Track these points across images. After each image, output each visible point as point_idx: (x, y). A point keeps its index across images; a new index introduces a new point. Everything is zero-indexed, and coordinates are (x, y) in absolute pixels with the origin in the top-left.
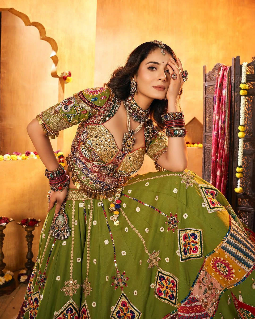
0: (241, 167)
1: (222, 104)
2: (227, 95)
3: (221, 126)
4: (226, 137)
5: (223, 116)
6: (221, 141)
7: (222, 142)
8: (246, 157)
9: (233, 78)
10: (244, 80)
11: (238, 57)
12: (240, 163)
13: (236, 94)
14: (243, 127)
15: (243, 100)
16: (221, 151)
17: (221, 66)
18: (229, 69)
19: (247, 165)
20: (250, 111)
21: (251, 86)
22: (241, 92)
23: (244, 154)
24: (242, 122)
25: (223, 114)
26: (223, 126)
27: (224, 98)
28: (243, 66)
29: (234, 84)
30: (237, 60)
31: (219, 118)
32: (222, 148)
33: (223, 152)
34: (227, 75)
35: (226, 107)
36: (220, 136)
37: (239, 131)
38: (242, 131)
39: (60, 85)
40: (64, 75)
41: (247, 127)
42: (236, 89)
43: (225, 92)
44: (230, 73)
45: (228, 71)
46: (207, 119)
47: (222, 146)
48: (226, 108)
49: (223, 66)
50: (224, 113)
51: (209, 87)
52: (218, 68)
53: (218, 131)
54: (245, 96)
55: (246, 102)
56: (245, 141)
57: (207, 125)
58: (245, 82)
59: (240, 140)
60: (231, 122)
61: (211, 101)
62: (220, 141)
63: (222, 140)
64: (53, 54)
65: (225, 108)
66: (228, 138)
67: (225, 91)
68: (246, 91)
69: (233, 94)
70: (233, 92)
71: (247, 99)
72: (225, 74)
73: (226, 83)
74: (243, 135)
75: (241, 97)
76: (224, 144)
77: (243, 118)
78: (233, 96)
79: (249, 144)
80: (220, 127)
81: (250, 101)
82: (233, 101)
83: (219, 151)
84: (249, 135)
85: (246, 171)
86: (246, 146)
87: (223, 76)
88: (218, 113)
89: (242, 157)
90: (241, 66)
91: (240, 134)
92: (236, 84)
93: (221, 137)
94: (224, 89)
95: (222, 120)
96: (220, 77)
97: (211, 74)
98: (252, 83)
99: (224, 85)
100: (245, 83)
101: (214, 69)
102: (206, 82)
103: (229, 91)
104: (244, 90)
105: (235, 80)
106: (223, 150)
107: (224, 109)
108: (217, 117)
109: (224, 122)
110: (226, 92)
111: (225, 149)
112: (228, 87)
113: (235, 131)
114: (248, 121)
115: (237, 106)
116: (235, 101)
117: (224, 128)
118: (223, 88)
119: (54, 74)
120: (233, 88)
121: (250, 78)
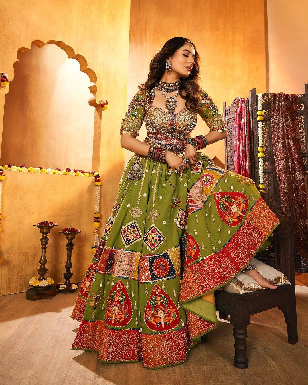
0: (262, 184)
1: (242, 131)
2: (246, 122)
3: (242, 150)
4: (247, 159)
5: (243, 141)
6: (243, 163)
7: (244, 165)
8: (266, 176)
9: (250, 108)
10: (260, 107)
11: (254, 89)
12: (261, 181)
13: (254, 121)
14: (261, 148)
15: (260, 125)
16: (244, 172)
17: (240, 99)
18: (247, 100)
19: (268, 182)
20: (268, 134)
21: (266, 113)
22: (259, 118)
23: (265, 173)
24: (261, 143)
25: (243, 139)
26: (244, 150)
27: (243, 125)
28: (258, 96)
29: (252, 112)
30: (253, 92)
31: (240, 143)
32: (244, 169)
33: (245, 173)
34: (245, 105)
35: (246, 132)
36: (241, 159)
37: (259, 152)
38: (261, 152)
39: (97, 113)
40: (102, 103)
41: (266, 149)
42: (254, 117)
43: (244, 120)
44: (248, 104)
45: (246, 102)
46: (229, 150)
47: (244, 168)
48: (246, 134)
49: (242, 99)
50: (244, 138)
51: (230, 120)
52: (236, 101)
53: (239, 155)
54: (262, 121)
55: (263, 126)
56: (264, 161)
57: (229, 155)
58: (262, 109)
59: (260, 160)
60: (250, 146)
61: (231, 132)
62: (242, 163)
63: (244, 162)
64: (92, 84)
65: (245, 134)
66: (249, 159)
67: (244, 119)
68: (262, 117)
69: (251, 121)
70: (251, 119)
71: (264, 124)
72: (243, 105)
73: (244, 113)
74: (262, 155)
75: (259, 122)
76: (246, 165)
77: (262, 141)
78: (251, 123)
79: (268, 163)
80: (241, 151)
81: (267, 125)
82: (252, 127)
83: (242, 173)
84: (268, 155)
85: (267, 189)
86: (266, 166)
87: (242, 106)
88: (239, 139)
89: (262, 175)
90: (257, 96)
91: (260, 155)
92: (253, 112)
93: (242, 160)
94: (243, 118)
95: (242, 144)
96: (239, 108)
97: (230, 109)
98: (267, 110)
99: (243, 114)
100: (261, 110)
101: (233, 104)
102: (226, 116)
103: (248, 119)
104: (260, 116)
105: (252, 109)
106: (245, 171)
107: (243, 135)
108: (238, 143)
109: (245, 146)
110: (245, 119)
111: (247, 170)
112: (246, 115)
113: (255, 153)
114: (265, 143)
115: (255, 131)
116: (254, 128)
117: (245, 152)
118: (242, 117)
119: (92, 103)
120: (251, 116)
121: (265, 106)
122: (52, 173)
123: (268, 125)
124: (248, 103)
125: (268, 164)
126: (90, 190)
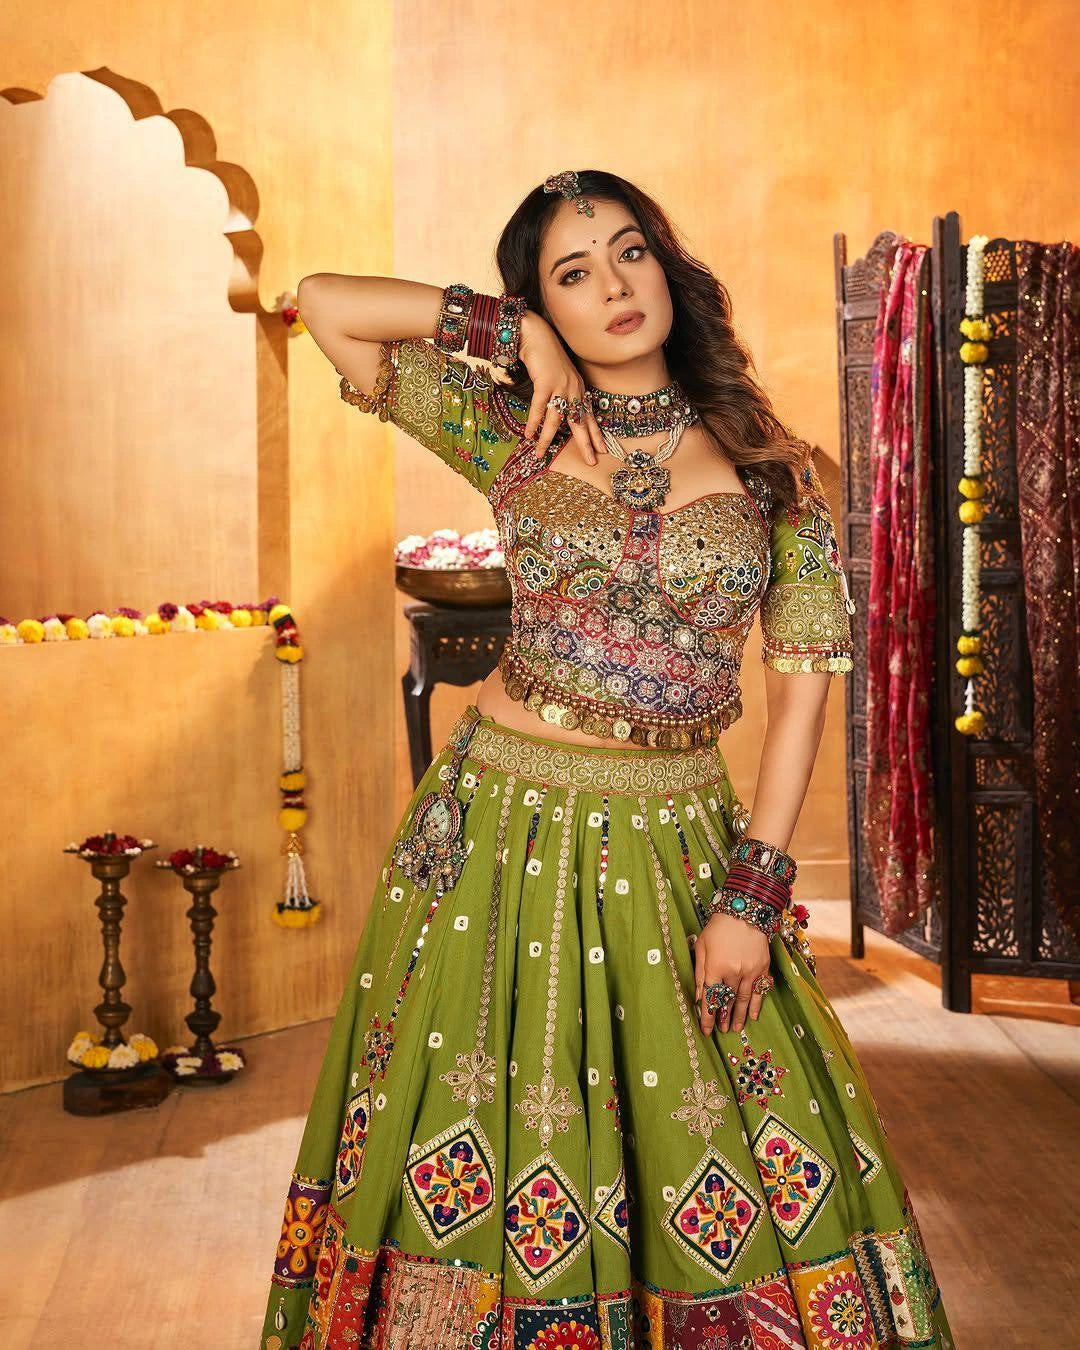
1: (901, 397)
2: (918, 361)
3: (899, 484)
4: (917, 523)
5: (905, 446)
6: (899, 540)
7: (903, 546)
8: (994, 598)
9: (936, 297)
10: (973, 303)
11: (953, 217)
12: (969, 620)
13: (949, 357)
14: (973, 484)
15: (972, 379)
16: (903, 580)
17: (897, 247)
18: (924, 260)
19: (999, 625)
20: (1003, 421)
21: (1002, 328)
22: (966, 352)
23: (985, 587)
24: (971, 463)
25: (905, 435)
26: (906, 481)
27: (906, 371)
28: (969, 250)
29: (943, 317)
30: (949, 228)
31: (891, 452)
32: (903, 566)
33: (908, 583)
34: (914, 282)
35: (914, 408)
36: (894, 521)
37: (964, 499)
38: (973, 500)
39: (266, 342)
40: (286, 305)
41: (994, 484)
42: (950, 338)
43: (908, 351)
44: (926, 276)
45: (918, 267)
46: (855, 458)
47: (904, 560)
48: (914, 413)
49: (905, 246)
50: (908, 431)
51: (859, 323)
52: (884, 250)
53: (887, 504)
54: (976, 364)
55: (985, 386)
56: (983, 538)
57: (856, 481)
58: (980, 312)
59: (968, 533)
60: (935, 465)
61: (866, 382)
62: (896, 541)
63: (904, 537)
64: (241, 224)
65: (912, 413)
66: (924, 527)
67: (908, 346)
68: (982, 348)
69: (939, 359)
70: (939, 349)
71: (989, 377)
72: (908, 279)
73: (911, 317)
74: (974, 515)
75: (966, 370)
76: (912, 551)
77: (976, 451)
78: (940, 366)
79: (1002, 546)
80: (894, 486)
81: (1001, 383)
82: (940, 383)
83: (896, 581)
84: (1000, 512)
85: (997, 651)
86: (994, 555)
87: (902, 285)
88: (887, 431)
89: (974, 596)
90: (964, 250)
91: (966, 511)
92: (947, 319)
93: (899, 525)
94: (905, 339)
95: (900, 458)
96: (893, 288)
97: (862, 269)
98: (1005, 314)
99: (906, 321)
100: (979, 317)
101: (873, 254)
102: (845, 302)
103: (925, 347)
104: (974, 342)
105: (943, 304)
106: (908, 576)
107: (905, 418)
108: (883, 450)
109: (908, 468)
110: (914, 349)
111: (916, 571)
112: (919, 330)
113: (952, 500)
114: (994, 459)
115: (953, 403)
116: (948, 386)
117: (911, 490)
118: (903, 334)
119: (242, 302)
120: (939, 336)
121: (997, 297)
122: (107, 633)
123: (1006, 383)
124: (930, 272)
125: (1000, 550)
126: (260, 683)
